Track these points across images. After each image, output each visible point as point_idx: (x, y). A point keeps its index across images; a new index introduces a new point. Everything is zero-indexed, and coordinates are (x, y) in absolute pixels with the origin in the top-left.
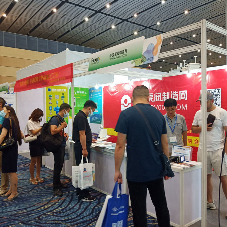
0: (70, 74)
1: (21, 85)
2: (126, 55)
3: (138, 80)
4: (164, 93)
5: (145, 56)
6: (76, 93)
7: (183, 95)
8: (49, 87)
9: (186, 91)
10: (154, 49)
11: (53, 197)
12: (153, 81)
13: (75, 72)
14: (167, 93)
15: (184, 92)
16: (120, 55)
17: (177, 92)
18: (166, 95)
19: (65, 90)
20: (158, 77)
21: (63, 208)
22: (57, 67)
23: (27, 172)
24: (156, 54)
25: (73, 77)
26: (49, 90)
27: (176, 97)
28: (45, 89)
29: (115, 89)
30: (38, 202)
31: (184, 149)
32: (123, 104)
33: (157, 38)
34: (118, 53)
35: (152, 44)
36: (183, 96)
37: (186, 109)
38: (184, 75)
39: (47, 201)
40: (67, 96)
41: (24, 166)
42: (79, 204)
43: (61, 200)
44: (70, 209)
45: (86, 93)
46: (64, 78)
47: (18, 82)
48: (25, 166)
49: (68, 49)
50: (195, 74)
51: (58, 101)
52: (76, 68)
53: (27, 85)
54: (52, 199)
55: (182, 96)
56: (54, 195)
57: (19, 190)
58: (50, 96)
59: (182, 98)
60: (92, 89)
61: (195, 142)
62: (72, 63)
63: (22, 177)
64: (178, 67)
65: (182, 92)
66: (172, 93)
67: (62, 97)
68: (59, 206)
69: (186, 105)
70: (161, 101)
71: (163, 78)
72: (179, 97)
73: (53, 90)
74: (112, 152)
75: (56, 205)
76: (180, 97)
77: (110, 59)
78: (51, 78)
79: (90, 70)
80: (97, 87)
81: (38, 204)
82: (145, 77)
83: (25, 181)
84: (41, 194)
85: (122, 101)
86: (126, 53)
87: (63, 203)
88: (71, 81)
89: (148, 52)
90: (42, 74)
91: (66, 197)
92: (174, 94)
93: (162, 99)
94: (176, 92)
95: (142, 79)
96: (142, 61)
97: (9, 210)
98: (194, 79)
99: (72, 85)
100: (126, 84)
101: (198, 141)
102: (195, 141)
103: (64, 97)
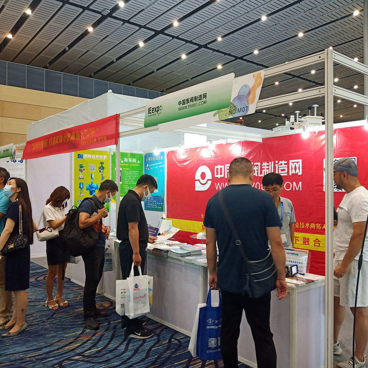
0: (114, 132)
1: (34, 148)
2: (205, 102)
3: (224, 142)
4: (265, 164)
5: (235, 104)
6: (122, 162)
7: (296, 166)
8: (80, 152)
9: (300, 161)
10: (249, 93)
11: (83, 331)
12: (246, 144)
13: (122, 129)
14: (270, 163)
15: (297, 162)
16: (194, 102)
17: (286, 162)
18: (268, 167)
19: (105, 157)
20: (254, 137)
21: (100, 349)
22: (94, 120)
23: (42, 289)
24: (253, 102)
25: (119, 137)
26: (80, 156)
27: (284, 170)
28: (74, 154)
29: (187, 156)
30: (60, 339)
31: (297, 255)
32: (199, 180)
33: (254, 77)
34: (192, 100)
35: (246, 86)
36: (295, 169)
37: (301, 189)
38: (298, 135)
39: (73, 336)
40: (108, 166)
41: (36, 279)
42: (126, 342)
43: (97, 335)
44: (111, 351)
45: (139, 162)
46: (105, 138)
47: (29, 143)
48: (38, 279)
49: (111, 91)
50: (315, 133)
51: (93, 175)
52: (124, 123)
53: (44, 148)
54: (82, 333)
55: (293, 168)
56: (86, 328)
57: (29, 319)
58: (81, 166)
59: (293, 171)
60: (148, 155)
61: (315, 243)
62: (118, 113)
63: (33, 297)
64: (287, 122)
65: (293, 163)
66: (278, 163)
67: (100, 168)
68: (93, 346)
69: (300, 183)
70: (260, 175)
71: (263, 139)
72: (288, 169)
73: (85, 156)
74: (180, 258)
75: (89, 345)
76: (290, 170)
77: (179, 109)
78: (83, 138)
79: (146, 126)
80: (156, 152)
81: (58, 341)
82: (235, 137)
83: (37, 303)
84: (65, 325)
85: (198, 176)
86: (204, 99)
87: (99, 340)
88: (116, 143)
89: (239, 97)
90: (70, 131)
91: (105, 331)
92: (281, 164)
93: (261, 173)
94: (283, 162)
95: (229, 141)
96: (231, 112)
97: (11, 351)
98: (313, 141)
99: (118, 148)
100: (202, 147)
101: (319, 241)
102: (315, 241)
103: (103, 168)
